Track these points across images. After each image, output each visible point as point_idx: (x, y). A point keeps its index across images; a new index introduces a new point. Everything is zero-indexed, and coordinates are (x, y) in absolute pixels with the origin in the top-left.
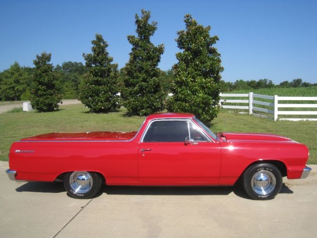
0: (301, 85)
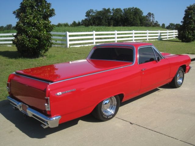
0: (12, 28)
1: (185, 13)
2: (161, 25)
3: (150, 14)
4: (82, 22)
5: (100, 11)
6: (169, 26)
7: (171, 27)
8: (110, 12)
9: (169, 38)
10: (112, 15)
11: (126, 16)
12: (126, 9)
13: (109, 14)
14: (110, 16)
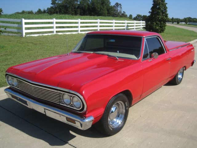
1: (153, 3)
2: (128, 16)
3: (117, 4)
4: (47, 10)
6: (136, 17)
7: (138, 18)
9: (136, 29)
11: (92, 5)
13: (76, 2)
14: (77, 5)
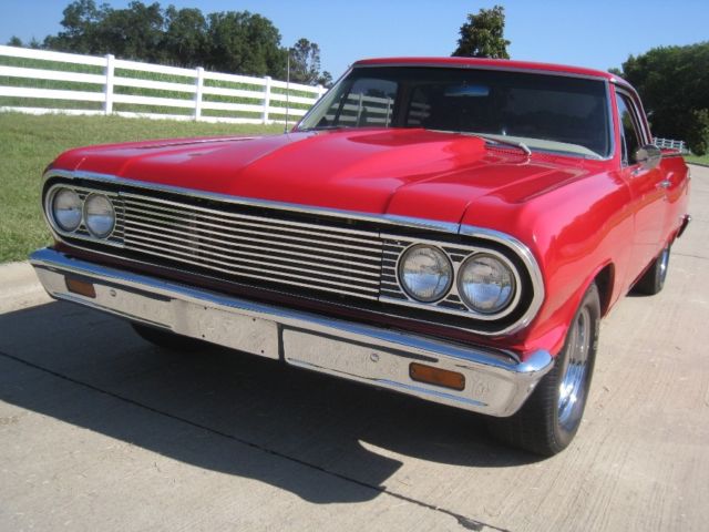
1: (461, 37)
3: (304, 45)
5: (122, 13)
8: (160, 20)
10: (165, 30)
11: (215, 42)
12: (222, 15)
13: (155, 26)
14: (158, 36)
